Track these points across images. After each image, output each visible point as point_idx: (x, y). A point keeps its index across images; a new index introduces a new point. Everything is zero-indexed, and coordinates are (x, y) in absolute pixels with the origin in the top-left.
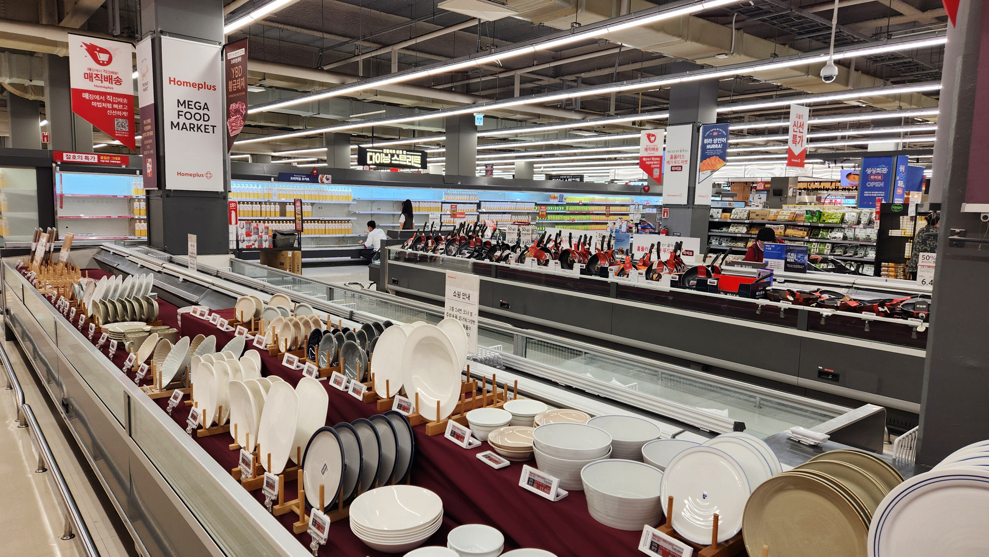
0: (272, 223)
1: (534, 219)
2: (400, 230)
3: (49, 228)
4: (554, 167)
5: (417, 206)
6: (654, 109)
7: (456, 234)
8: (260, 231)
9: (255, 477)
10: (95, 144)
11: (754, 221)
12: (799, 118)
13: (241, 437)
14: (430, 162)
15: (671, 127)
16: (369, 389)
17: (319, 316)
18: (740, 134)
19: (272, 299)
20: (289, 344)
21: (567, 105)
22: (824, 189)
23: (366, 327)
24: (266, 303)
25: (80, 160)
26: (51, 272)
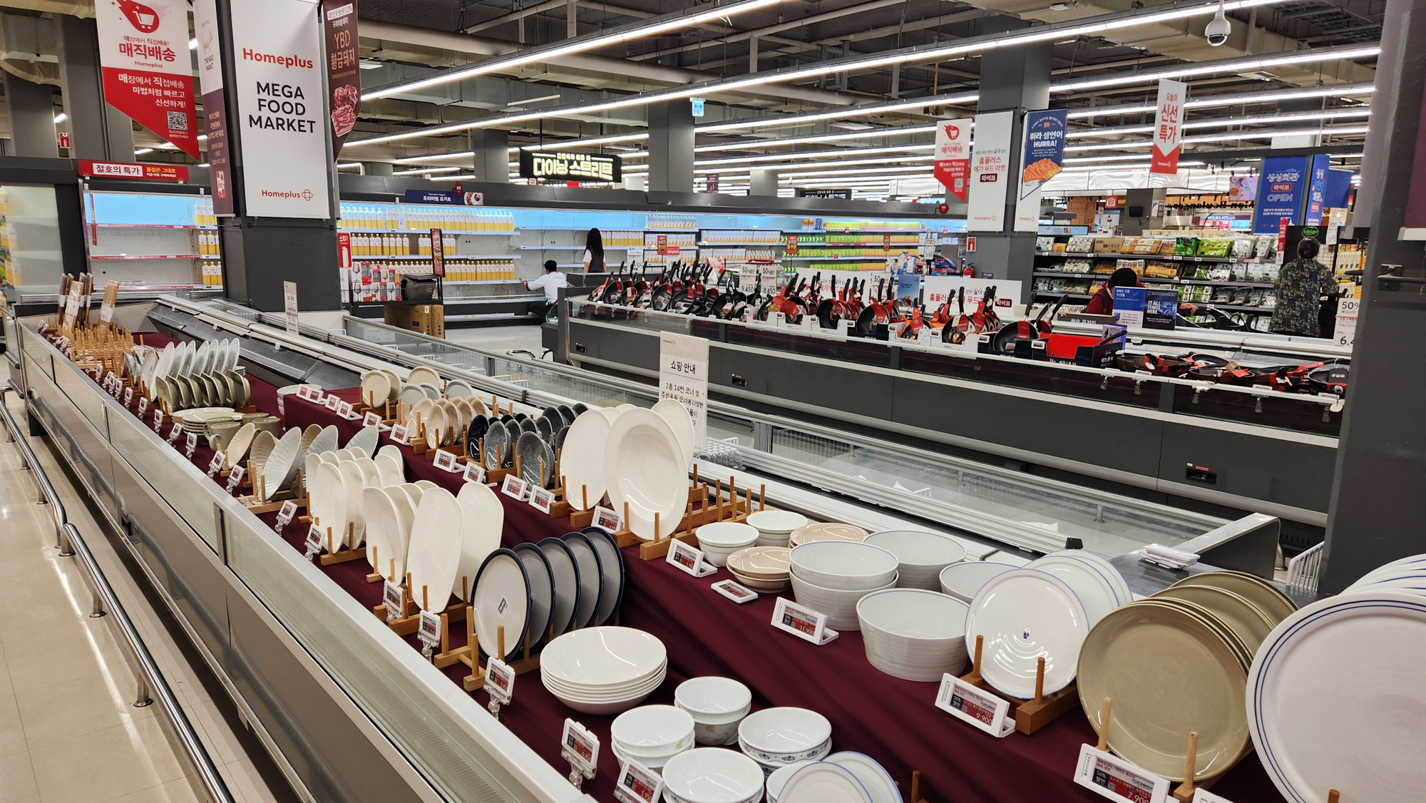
0: (399, 264)
1: (779, 255)
2: (585, 273)
3: (82, 274)
4: (807, 177)
5: (609, 237)
6: (957, 88)
7: (666, 279)
8: (383, 275)
9: (407, 618)
10: (137, 149)
11: (1101, 255)
12: (1171, 100)
13: (383, 565)
14: (626, 172)
15: (981, 115)
16: (558, 498)
17: (480, 398)
18: (1082, 124)
19: (411, 374)
20: (441, 437)
21: (828, 83)
22: (1204, 206)
23: (550, 413)
24: (404, 381)
25: (118, 174)
26: (91, 337)
